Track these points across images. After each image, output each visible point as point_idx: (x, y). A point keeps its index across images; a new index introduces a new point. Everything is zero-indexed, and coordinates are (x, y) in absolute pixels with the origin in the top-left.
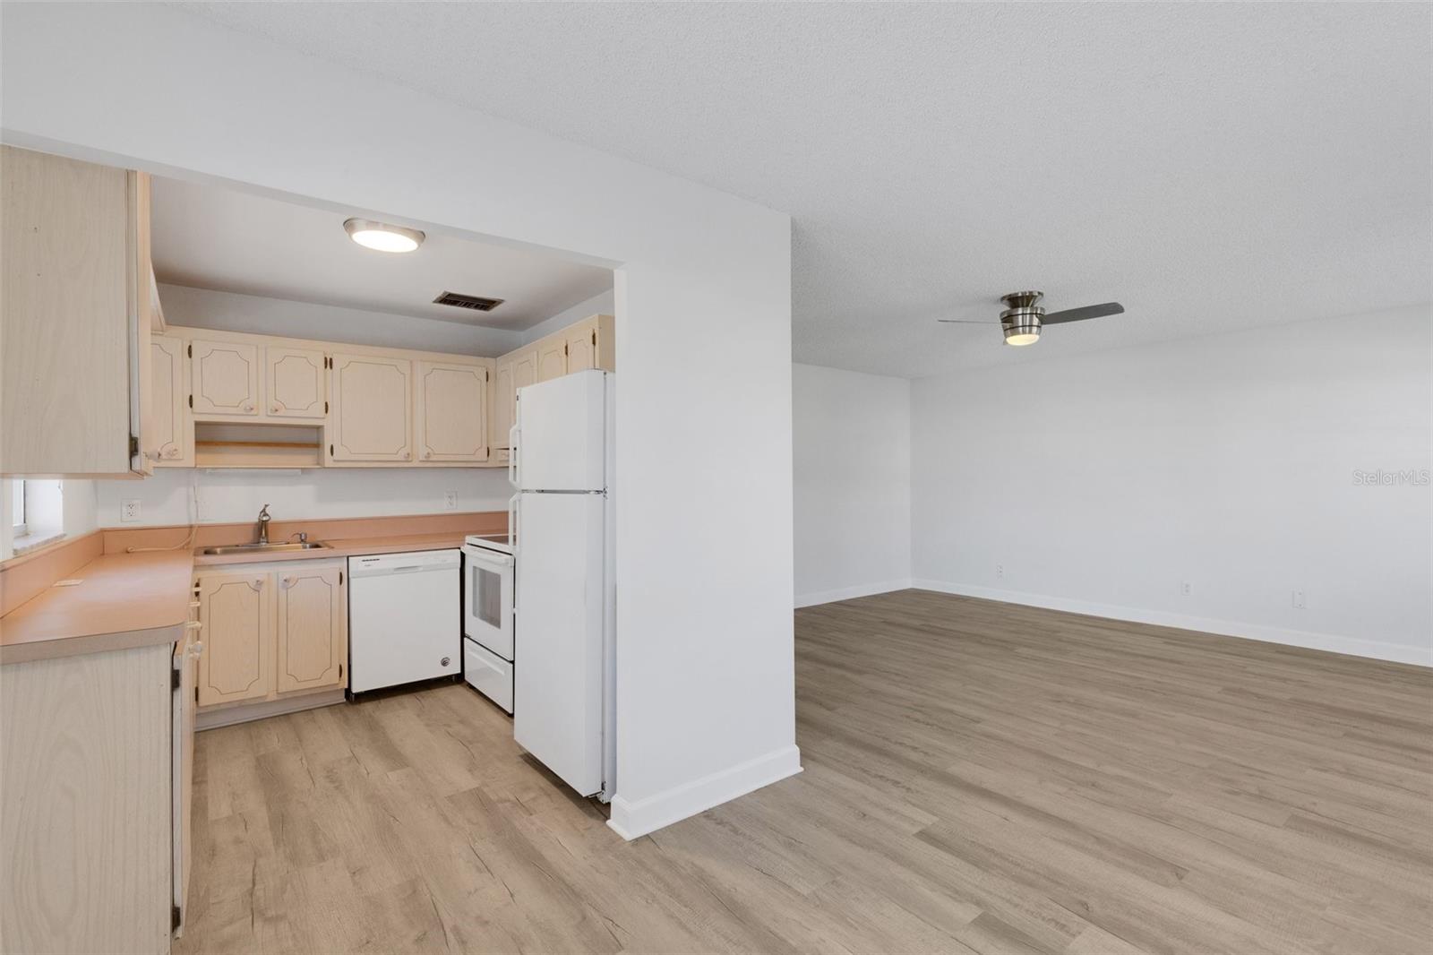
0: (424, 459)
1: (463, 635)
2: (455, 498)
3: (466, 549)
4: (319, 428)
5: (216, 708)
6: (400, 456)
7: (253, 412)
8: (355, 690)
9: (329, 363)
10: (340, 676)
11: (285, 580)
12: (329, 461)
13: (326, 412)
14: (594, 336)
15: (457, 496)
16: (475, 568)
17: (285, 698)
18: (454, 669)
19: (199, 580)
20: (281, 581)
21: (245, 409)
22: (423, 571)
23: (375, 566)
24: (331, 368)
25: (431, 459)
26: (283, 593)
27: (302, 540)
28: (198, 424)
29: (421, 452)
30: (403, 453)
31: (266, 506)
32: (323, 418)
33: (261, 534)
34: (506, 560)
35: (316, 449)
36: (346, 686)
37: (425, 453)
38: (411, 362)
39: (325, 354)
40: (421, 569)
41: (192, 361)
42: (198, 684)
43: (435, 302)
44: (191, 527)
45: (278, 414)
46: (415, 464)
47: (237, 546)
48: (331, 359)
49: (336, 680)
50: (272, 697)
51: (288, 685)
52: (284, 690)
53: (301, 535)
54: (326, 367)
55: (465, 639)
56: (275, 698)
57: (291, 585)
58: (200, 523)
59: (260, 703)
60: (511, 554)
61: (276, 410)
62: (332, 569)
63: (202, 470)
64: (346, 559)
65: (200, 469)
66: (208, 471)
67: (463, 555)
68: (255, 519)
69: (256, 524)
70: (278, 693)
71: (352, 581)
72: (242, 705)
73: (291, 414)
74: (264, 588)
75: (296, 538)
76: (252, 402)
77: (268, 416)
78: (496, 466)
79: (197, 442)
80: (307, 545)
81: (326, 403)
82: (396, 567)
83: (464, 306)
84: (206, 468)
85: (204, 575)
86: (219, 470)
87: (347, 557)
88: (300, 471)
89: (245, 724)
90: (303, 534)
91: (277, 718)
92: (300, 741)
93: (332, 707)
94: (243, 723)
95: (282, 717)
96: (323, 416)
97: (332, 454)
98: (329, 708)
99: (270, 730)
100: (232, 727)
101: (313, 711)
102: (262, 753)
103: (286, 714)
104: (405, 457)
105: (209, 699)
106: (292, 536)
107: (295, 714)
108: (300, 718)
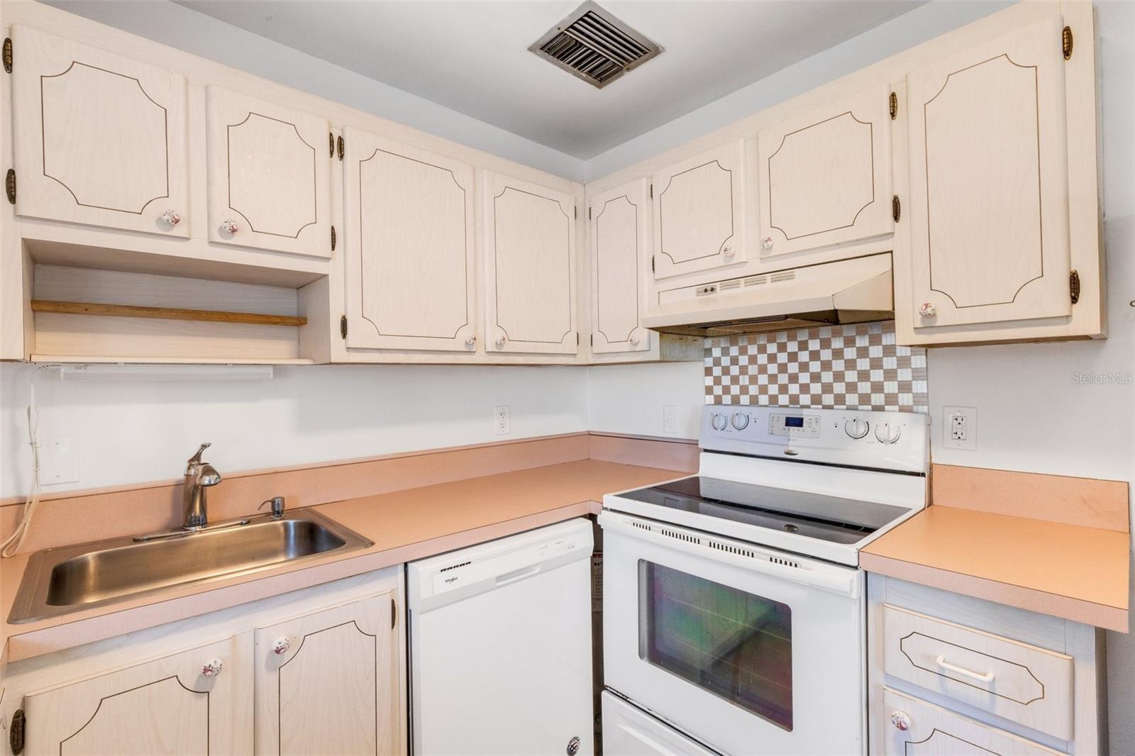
0: (494, 349)
1: (599, 684)
2: (508, 416)
6: (459, 343)
7: (178, 231)
9: (338, 147)
12: (337, 348)
19: (25, 701)
20: (264, 653)
21: (159, 221)
22: (540, 573)
24: (342, 157)
25: (507, 349)
26: (268, 681)
27: (276, 512)
29: (491, 337)
30: (465, 335)
31: (204, 447)
32: (328, 259)
35: (292, 331)
37: (499, 338)
38: (473, 170)
39: (330, 126)
40: (538, 569)
41: (12, 80)
43: (531, 49)
44: (21, 503)
45: (236, 239)
46: (480, 358)
47: (136, 541)
48: (340, 139)
53: (273, 502)
54: (332, 153)
55: (604, 693)
57: (289, 655)
58: (46, 491)
60: (855, 567)
61: (230, 231)
63: (50, 370)
64: (401, 568)
65: (46, 365)
66: (63, 370)
68: (176, 471)
69: (178, 485)
73: (263, 242)
74: (221, 688)
75: (268, 508)
76: (176, 205)
77: (212, 243)
78: (586, 363)
79: (33, 302)
80: (291, 522)
81: (333, 228)
82: (498, 575)
83: (575, 65)
84: (55, 364)
85: (33, 684)
86: (90, 370)
87: (406, 564)
88: (270, 370)
90: (278, 501)
96: (328, 256)
97: (345, 336)
104: (467, 345)
106: (260, 507)
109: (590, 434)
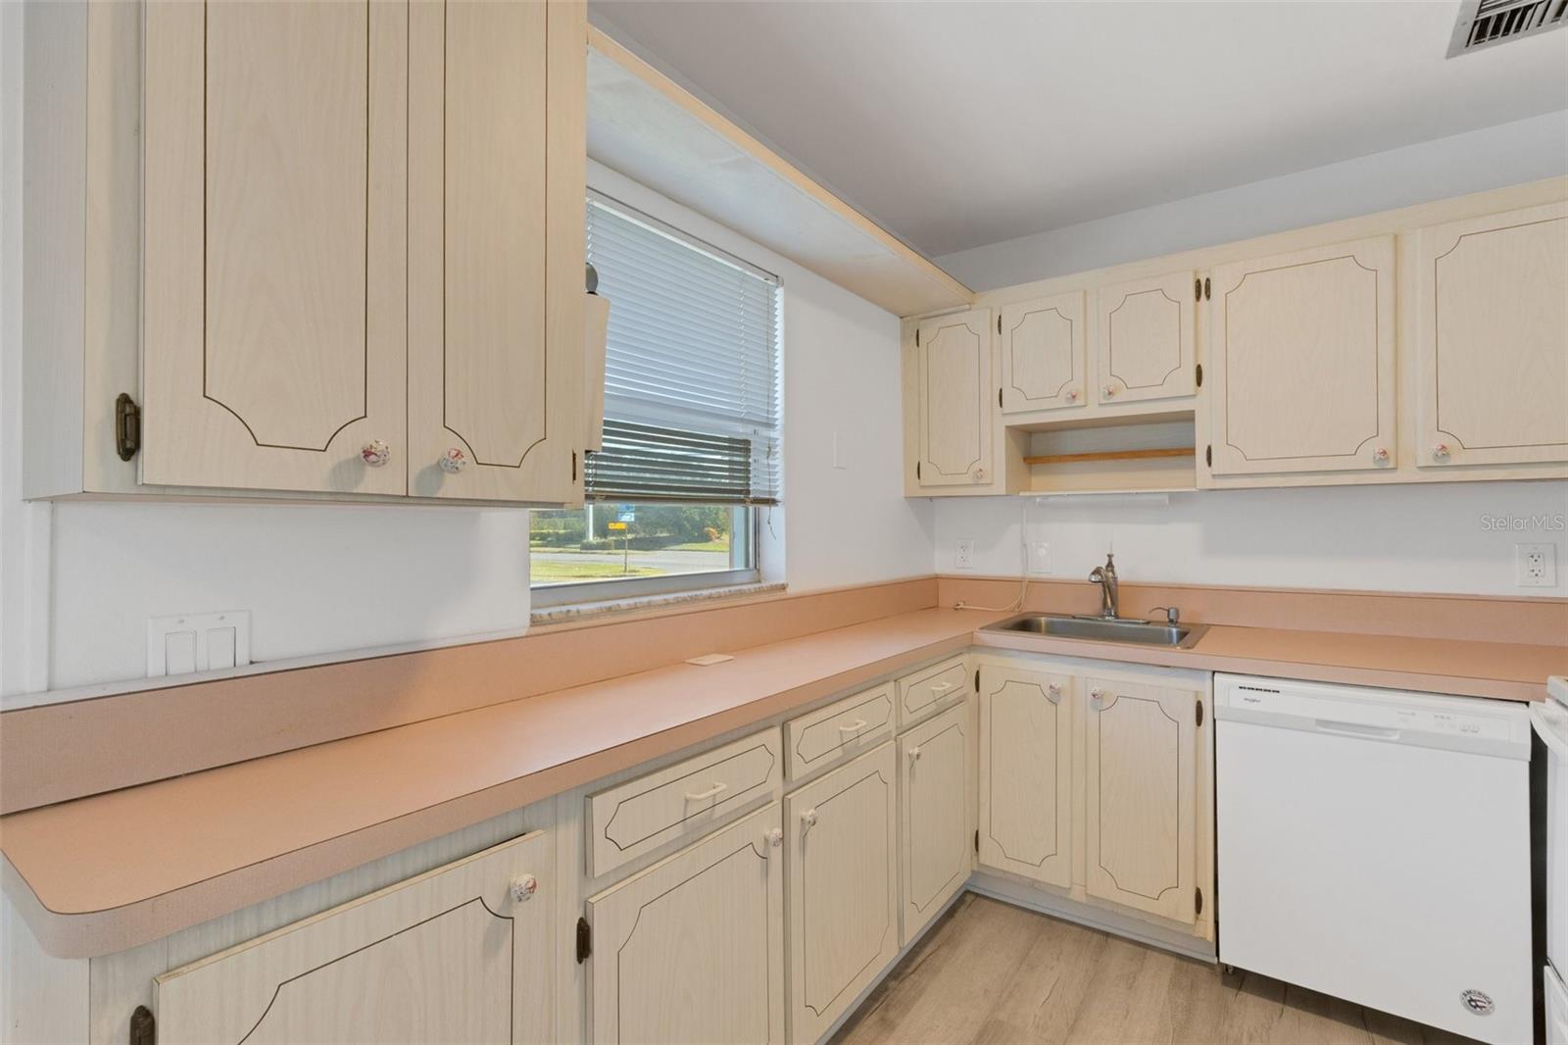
0: (1432, 463)
4: (1188, 418)
6: (1366, 459)
7: (1078, 402)
8: (1227, 958)
9: (1202, 290)
10: (1198, 911)
11: (1096, 696)
12: (1205, 478)
13: (1199, 383)
15: (1555, 557)
17: (1101, 906)
19: (979, 666)
20: (1089, 696)
21: (1066, 398)
22: (1396, 742)
23: (1268, 704)
24: (1208, 297)
25: (1449, 462)
26: (1093, 717)
28: (1013, 430)
29: (1423, 447)
30: (1373, 448)
31: (1111, 556)
32: (1193, 397)
33: (1106, 602)
36: (1211, 940)
37: (1436, 446)
38: (1395, 237)
39: (1196, 273)
40: (1396, 736)
41: (1002, 339)
42: (978, 826)
44: (1022, 581)
45: (1114, 399)
46: (1407, 476)
47: (1074, 617)
48: (1208, 280)
49: (1189, 917)
50: (1078, 896)
51: (1103, 889)
52: (1097, 894)
53: (1168, 611)
54: (1198, 297)
55: (1547, 970)
56: (1084, 899)
57: (1106, 704)
59: (1060, 894)
61: (1112, 394)
62: (1180, 691)
63: (1032, 499)
64: (1210, 674)
65: (1028, 497)
70: (1087, 894)
71: (1221, 724)
72: (1034, 885)
73: (1135, 395)
75: (1161, 616)
76: (1075, 386)
77: (1101, 405)
79: (1025, 459)
80: (1174, 630)
81: (1198, 367)
84: (1035, 497)
86: (1051, 499)
87: (1213, 673)
88: (1166, 497)
89: (1043, 920)
90: (1172, 611)
91: (1090, 933)
92: (1072, 1030)
93: (1185, 964)
94: (1043, 915)
95: (1097, 937)
96: (1193, 393)
97: (1210, 464)
98: (1178, 962)
99: (1058, 959)
100: (1026, 914)
101: (1149, 952)
102: (1002, 1016)
103: (1108, 935)
104: (1375, 461)
105: (989, 856)
106: (1150, 612)
107: (1118, 942)
108: (1117, 959)
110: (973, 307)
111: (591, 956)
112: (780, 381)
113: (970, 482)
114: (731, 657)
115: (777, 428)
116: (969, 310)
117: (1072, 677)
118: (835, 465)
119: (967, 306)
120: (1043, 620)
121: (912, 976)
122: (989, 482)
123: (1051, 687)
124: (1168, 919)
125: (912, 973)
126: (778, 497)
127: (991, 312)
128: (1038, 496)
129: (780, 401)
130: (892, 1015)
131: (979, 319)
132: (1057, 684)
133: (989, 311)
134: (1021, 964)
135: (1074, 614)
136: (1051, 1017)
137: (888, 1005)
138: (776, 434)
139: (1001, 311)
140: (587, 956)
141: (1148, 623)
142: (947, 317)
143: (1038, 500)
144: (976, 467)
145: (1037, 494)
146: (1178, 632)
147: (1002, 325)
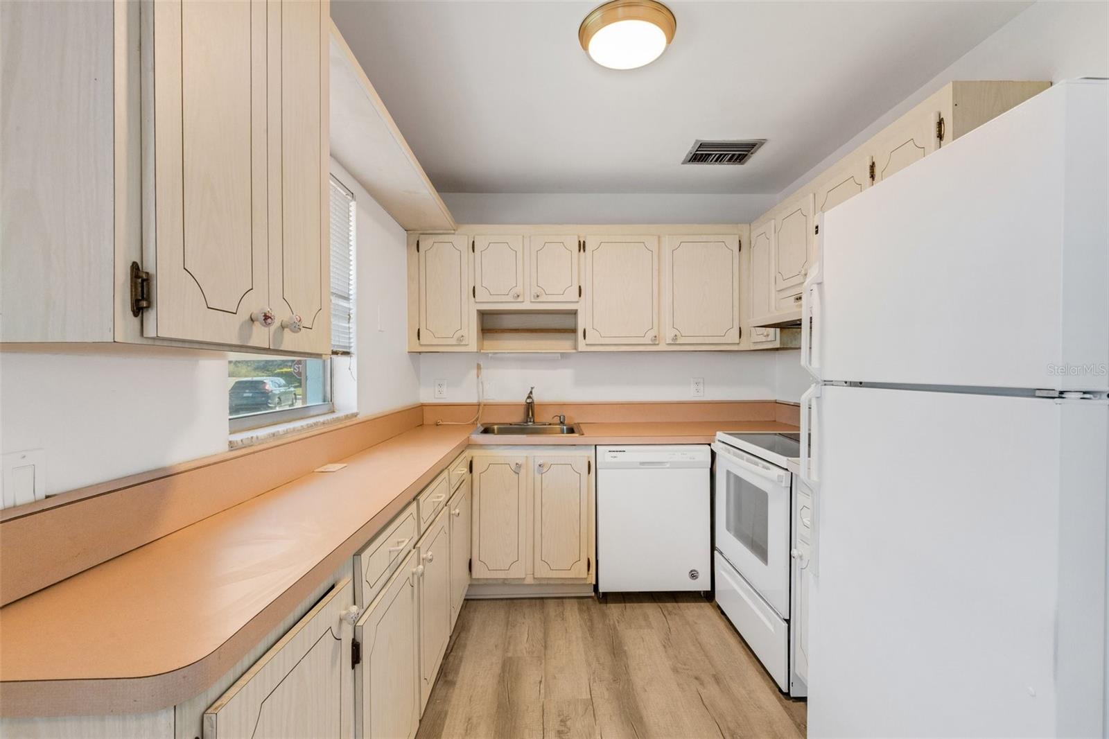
0: (671, 342)
1: (713, 546)
2: (702, 385)
3: (717, 447)
4: (574, 313)
5: (485, 582)
6: (647, 340)
7: (519, 300)
8: (601, 589)
9: (582, 246)
10: (589, 570)
11: (540, 466)
12: (582, 345)
13: (580, 296)
14: (940, 123)
15: (704, 383)
16: (728, 472)
17: (541, 583)
18: (703, 585)
19: (472, 458)
20: (537, 466)
21: (514, 296)
22: (668, 468)
23: (622, 457)
24: (584, 251)
25: (677, 342)
26: (538, 478)
27: (561, 422)
29: (668, 334)
30: (651, 334)
31: (532, 388)
32: (578, 302)
33: (528, 415)
34: (779, 476)
35: (573, 334)
36: (594, 583)
37: (673, 335)
38: (659, 237)
39: (579, 237)
40: (668, 465)
41: (475, 256)
42: (471, 557)
43: (683, 163)
44: (479, 405)
45: (539, 300)
46: (662, 347)
47: (511, 425)
48: (584, 242)
49: (584, 574)
50: (529, 580)
51: (543, 572)
52: (539, 576)
53: (560, 417)
54: (580, 250)
55: (716, 552)
56: (533, 582)
57: (545, 470)
58: (485, 401)
59: (519, 583)
60: (787, 469)
61: (538, 296)
62: (580, 457)
63: (486, 355)
64: (594, 447)
65: (483, 354)
67: (713, 454)
68: (522, 399)
69: (524, 406)
70: (534, 578)
71: (599, 471)
72: (505, 583)
73: (550, 298)
74: (523, 471)
75: (557, 420)
76: (519, 290)
77: (531, 302)
78: (749, 349)
79: (482, 330)
80: (565, 427)
81: (580, 287)
82: (642, 461)
83: (716, 161)
84: (488, 353)
85: (476, 453)
86: (498, 355)
87: (596, 446)
88: (559, 355)
89: (508, 601)
90: (562, 417)
91: (534, 601)
92: (546, 647)
93: (581, 600)
94: (507, 599)
95: (538, 601)
96: (577, 300)
97: (585, 338)
98: (578, 600)
99: (524, 618)
100: (498, 601)
101: (564, 600)
102: (510, 655)
103: (542, 598)
104: (652, 340)
105: (479, 572)
106: (553, 418)
107: (549, 600)
108: (552, 608)
109: (776, 402)
110: (457, 232)
111: (361, 662)
112: (353, 267)
113: (455, 343)
114: (345, 465)
115: (351, 301)
116: (454, 234)
117: (527, 457)
118: (379, 329)
119: (453, 232)
120: (496, 427)
121: (452, 653)
122: (467, 343)
123: (517, 464)
124: (576, 578)
125: (451, 651)
126: (352, 350)
127: (468, 237)
128: (491, 353)
129: (353, 282)
130: (450, 678)
131: (461, 240)
132: (520, 462)
133: (466, 237)
134: (507, 627)
135: (510, 422)
136: (533, 646)
137: (445, 674)
138: (352, 305)
139: (474, 238)
140: (359, 662)
141: (550, 424)
142: (440, 236)
143: (490, 355)
144: (459, 334)
145: (489, 351)
146: (567, 429)
147: (475, 246)
